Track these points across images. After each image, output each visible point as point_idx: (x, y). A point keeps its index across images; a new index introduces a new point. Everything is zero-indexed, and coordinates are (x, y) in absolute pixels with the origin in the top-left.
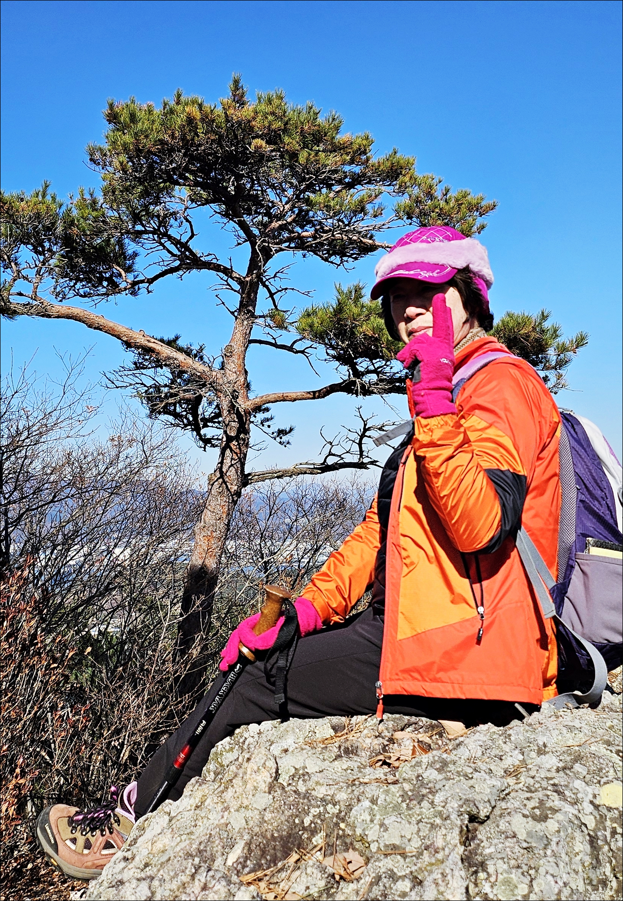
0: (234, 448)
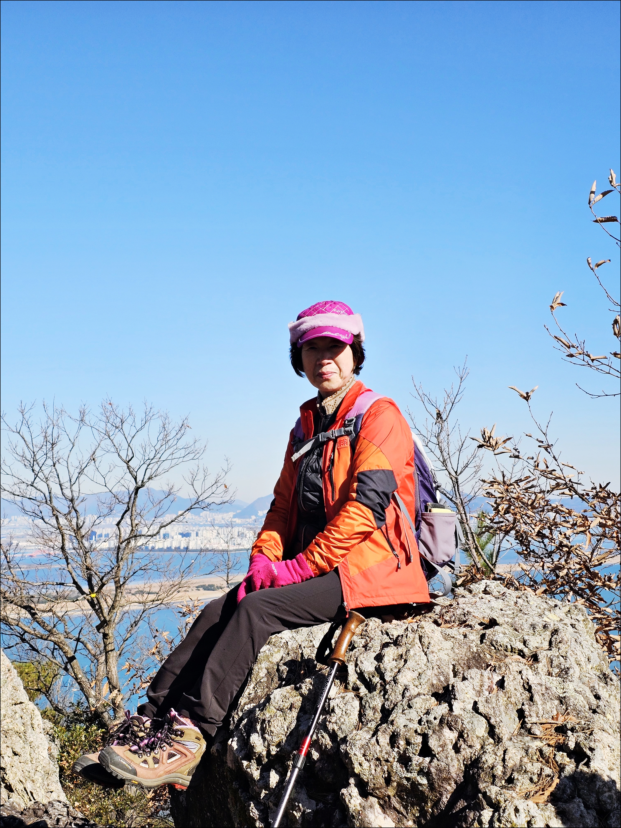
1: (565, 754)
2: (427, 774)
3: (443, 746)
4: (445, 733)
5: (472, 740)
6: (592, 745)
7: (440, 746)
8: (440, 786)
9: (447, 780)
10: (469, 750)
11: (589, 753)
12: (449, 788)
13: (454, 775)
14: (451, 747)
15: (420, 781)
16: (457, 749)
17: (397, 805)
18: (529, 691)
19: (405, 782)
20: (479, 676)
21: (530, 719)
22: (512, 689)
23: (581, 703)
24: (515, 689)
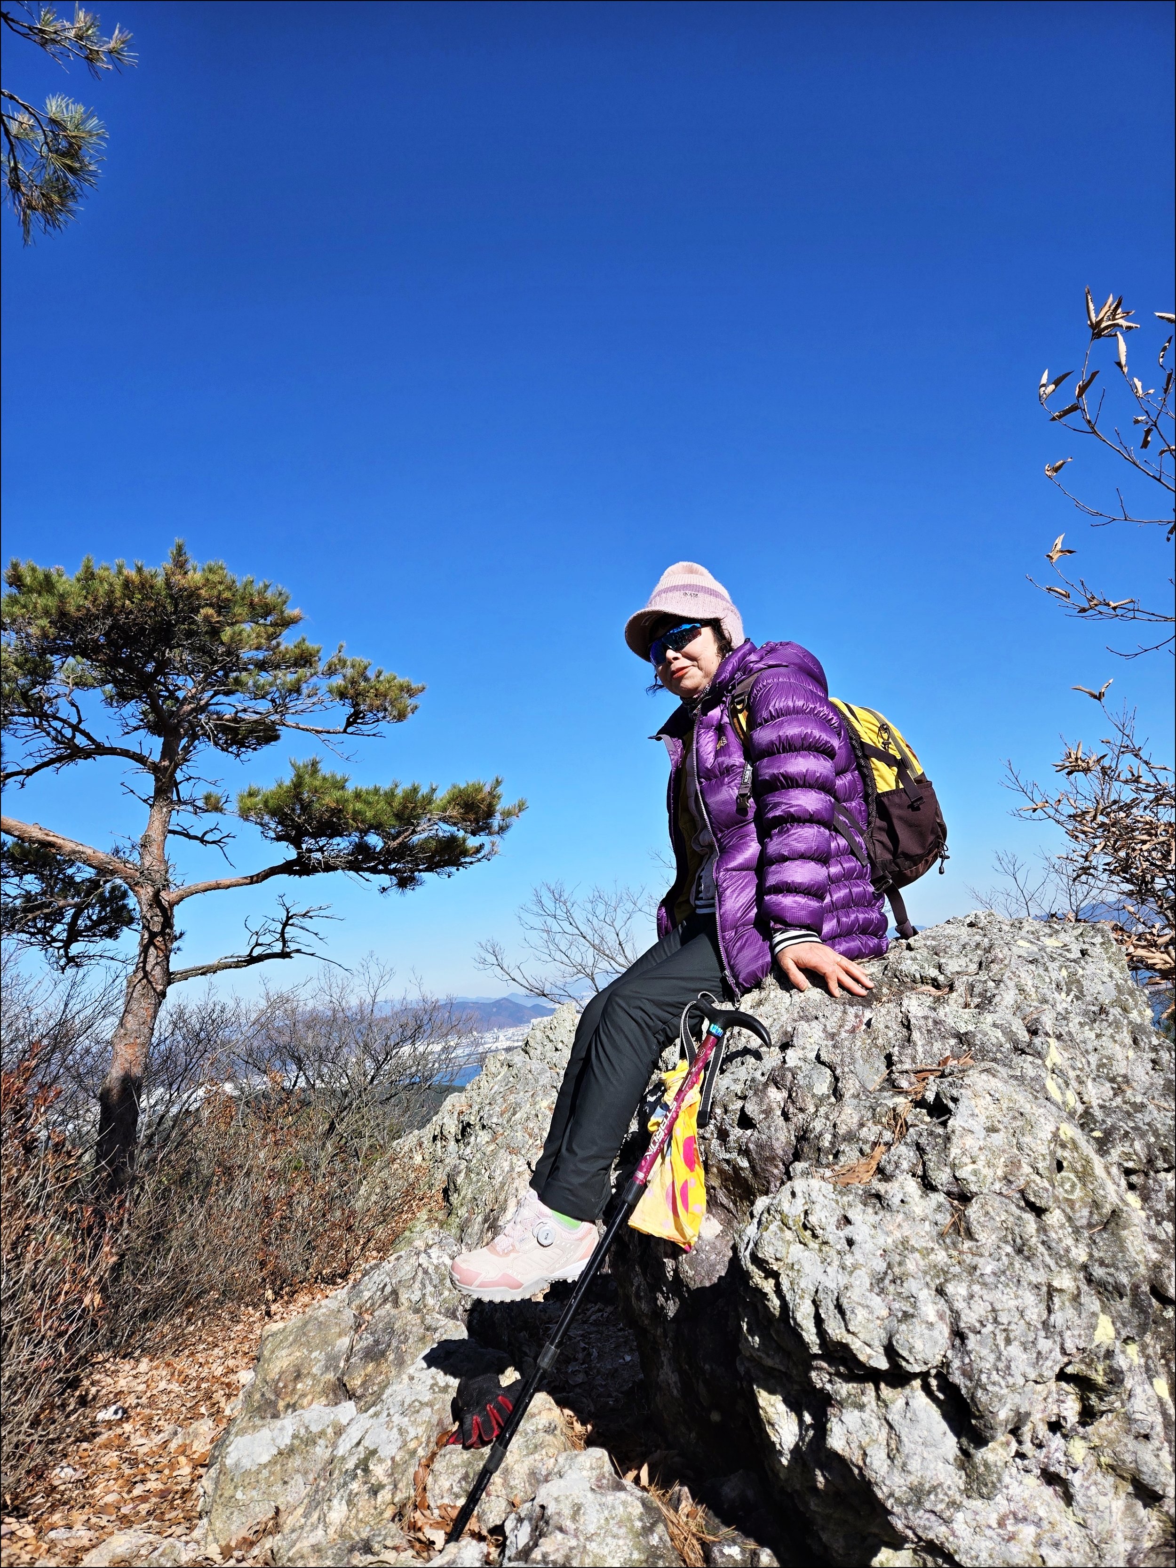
0: (158, 944)
1: (924, 1111)
2: (745, 1152)
3: (768, 1112)
4: (769, 1094)
5: (804, 1101)
6: (955, 1093)
7: (763, 1112)
8: (763, 1170)
9: (772, 1159)
10: (801, 1116)
11: (951, 1105)
12: (776, 1171)
13: (780, 1152)
14: (779, 1113)
15: (741, 1164)
16: (786, 1116)
17: (725, 1201)
18: (908, 1027)
19: (726, 1167)
20: (839, 1014)
21: (899, 1066)
22: (881, 1026)
23: (994, 1041)
24: (887, 1027)
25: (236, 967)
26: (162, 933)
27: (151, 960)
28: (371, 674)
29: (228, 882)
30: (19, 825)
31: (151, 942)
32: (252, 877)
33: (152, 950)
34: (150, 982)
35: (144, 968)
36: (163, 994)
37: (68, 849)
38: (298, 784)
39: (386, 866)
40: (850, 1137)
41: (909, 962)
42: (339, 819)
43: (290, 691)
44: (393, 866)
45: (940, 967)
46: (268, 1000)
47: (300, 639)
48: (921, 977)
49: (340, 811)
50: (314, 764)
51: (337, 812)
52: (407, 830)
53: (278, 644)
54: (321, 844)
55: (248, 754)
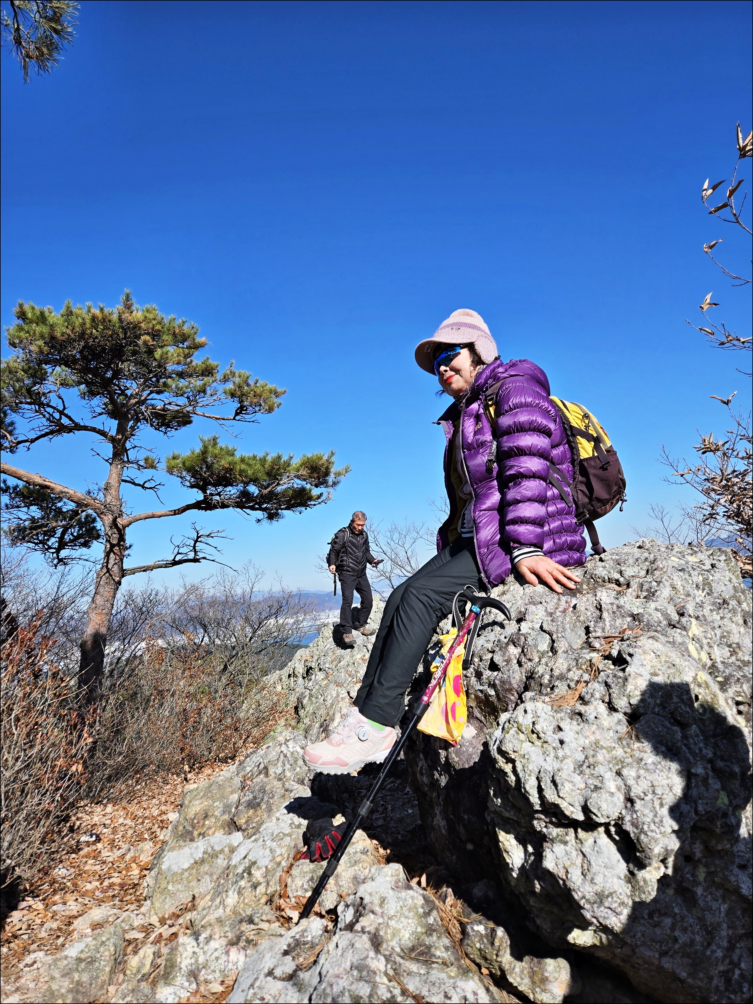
0: (116, 551)
1: (610, 662)
2: (493, 685)
3: (508, 661)
4: (509, 650)
5: (532, 654)
6: (631, 651)
7: (505, 661)
8: (504, 697)
9: (510, 690)
10: (529, 664)
11: (628, 658)
12: (512, 698)
13: (515, 686)
14: (515, 662)
15: (490, 693)
16: (520, 664)
17: (479, 716)
18: (600, 610)
19: (480, 694)
20: (556, 601)
21: (594, 634)
22: (583, 609)
23: (656, 619)
24: (586, 609)
25: (165, 567)
26: (118, 545)
27: (112, 562)
28: (251, 382)
29: (160, 514)
30: (27, 474)
31: (111, 550)
32: (175, 511)
33: (112, 555)
34: (111, 575)
35: (107, 566)
36: (119, 583)
37: (58, 490)
38: (204, 452)
39: (260, 506)
40: (561, 677)
41: (601, 569)
42: (231, 475)
43: (199, 392)
44: (265, 506)
45: (621, 573)
46: (185, 588)
47: (205, 358)
48: (609, 579)
49: (231, 470)
50: (215, 439)
51: (229, 470)
52: (274, 483)
53: (191, 361)
54: (219, 490)
55: (172, 432)
